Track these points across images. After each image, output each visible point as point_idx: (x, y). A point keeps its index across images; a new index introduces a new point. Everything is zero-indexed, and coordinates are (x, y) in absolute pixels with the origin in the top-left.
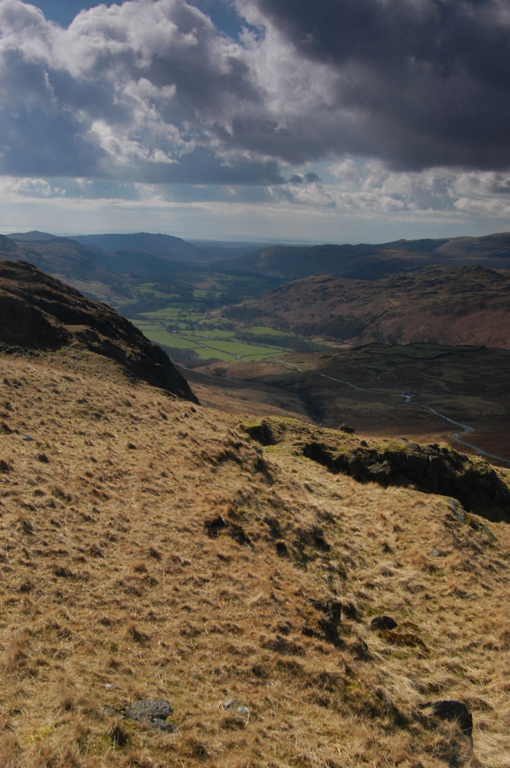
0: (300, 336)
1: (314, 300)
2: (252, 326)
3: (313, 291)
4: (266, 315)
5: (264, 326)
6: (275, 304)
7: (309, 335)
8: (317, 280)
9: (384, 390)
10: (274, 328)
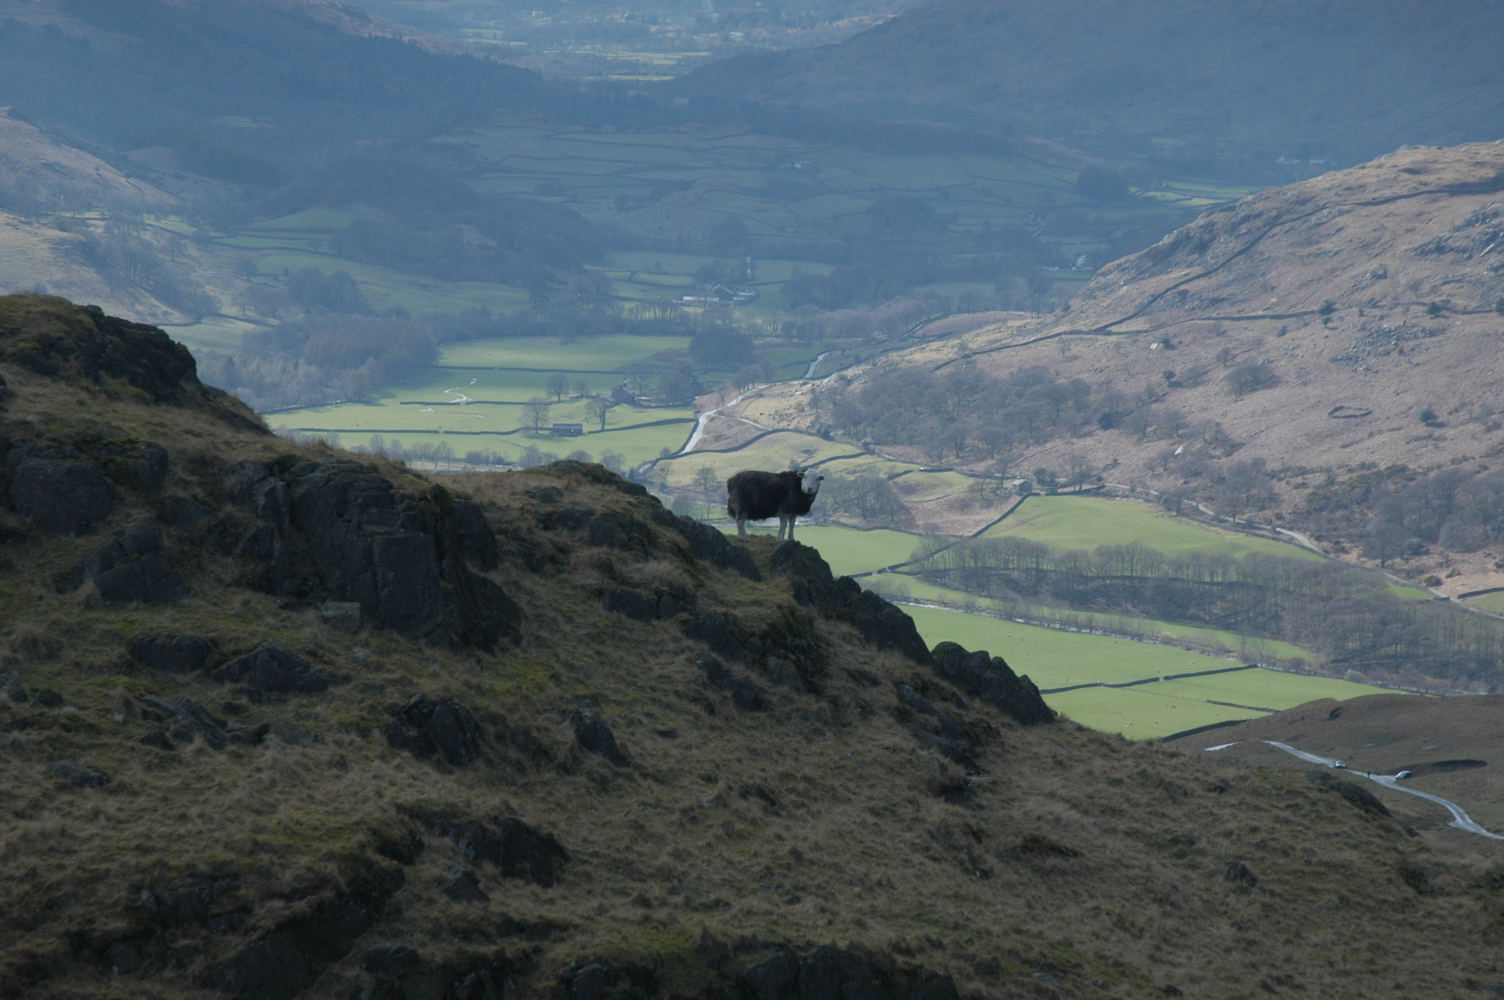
0: (1352, 557)
1: (1435, 310)
2: (1025, 491)
3: (1422, 252)
4: (1108, 422)
5: (1100, 492)
6: (1167, 344)
7: (1417, 551)
8: (1449, 177)
10: (1172, 503)
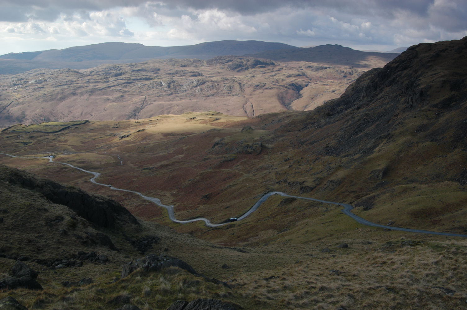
9: (33, 155)
